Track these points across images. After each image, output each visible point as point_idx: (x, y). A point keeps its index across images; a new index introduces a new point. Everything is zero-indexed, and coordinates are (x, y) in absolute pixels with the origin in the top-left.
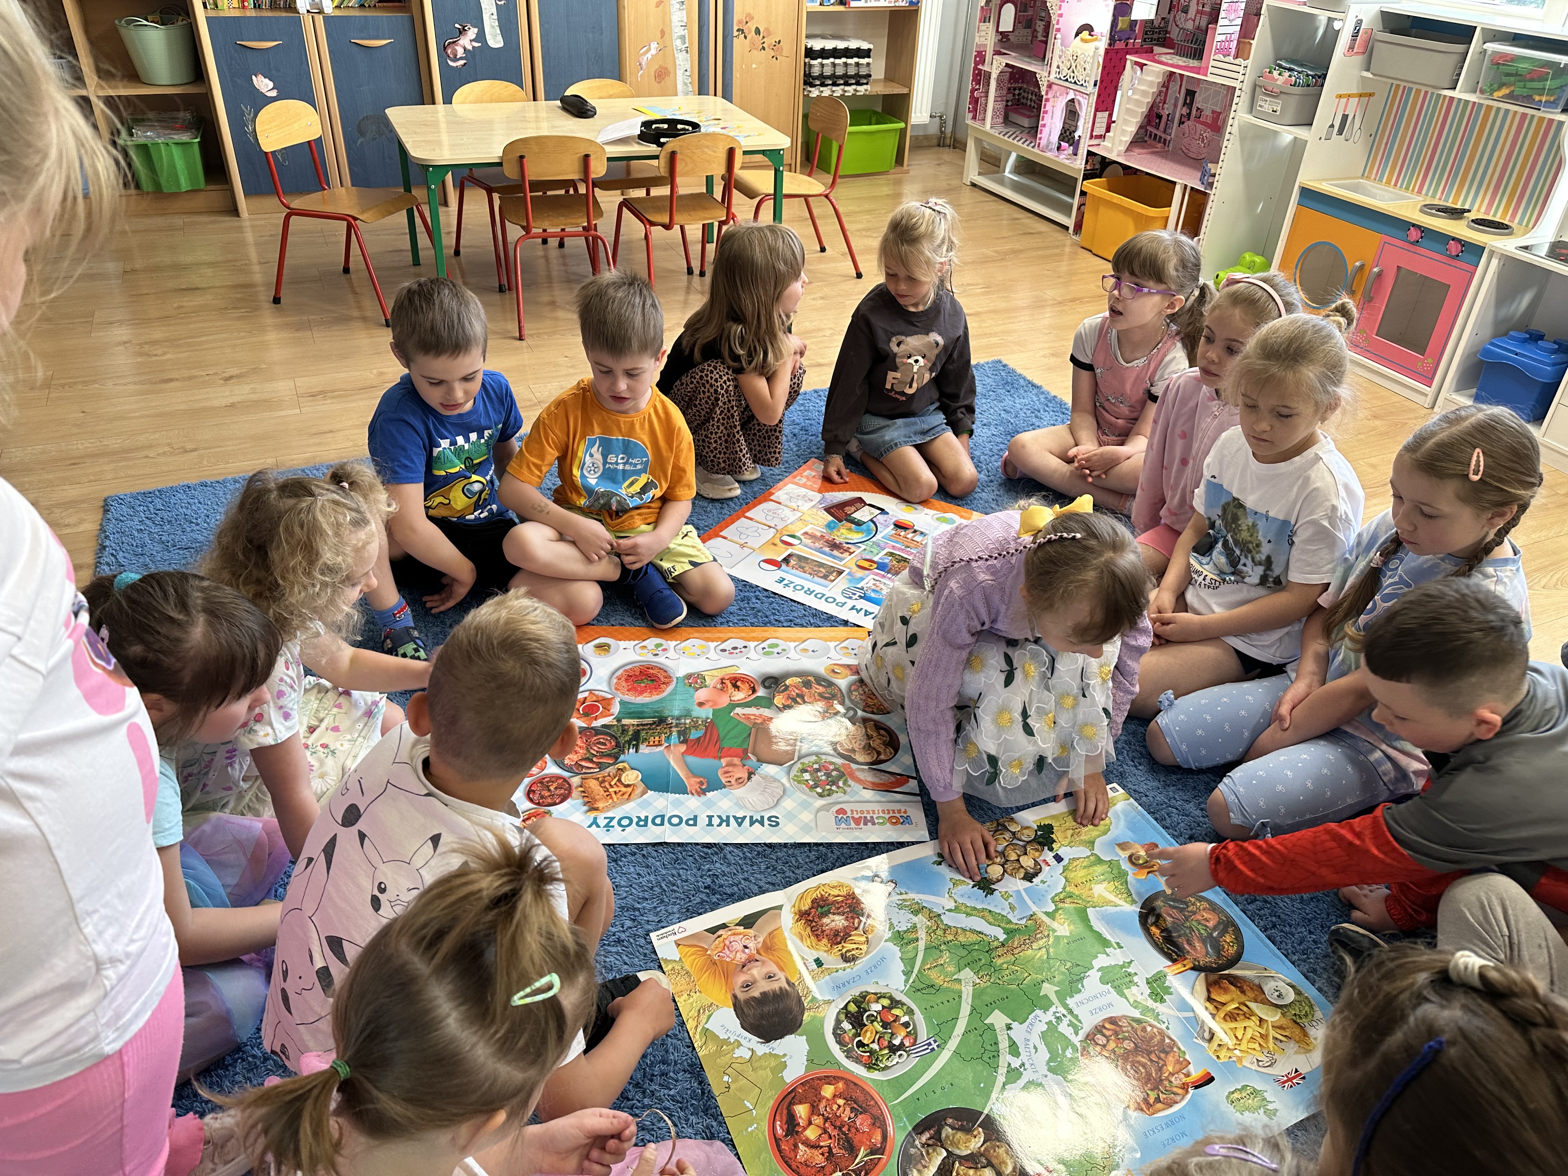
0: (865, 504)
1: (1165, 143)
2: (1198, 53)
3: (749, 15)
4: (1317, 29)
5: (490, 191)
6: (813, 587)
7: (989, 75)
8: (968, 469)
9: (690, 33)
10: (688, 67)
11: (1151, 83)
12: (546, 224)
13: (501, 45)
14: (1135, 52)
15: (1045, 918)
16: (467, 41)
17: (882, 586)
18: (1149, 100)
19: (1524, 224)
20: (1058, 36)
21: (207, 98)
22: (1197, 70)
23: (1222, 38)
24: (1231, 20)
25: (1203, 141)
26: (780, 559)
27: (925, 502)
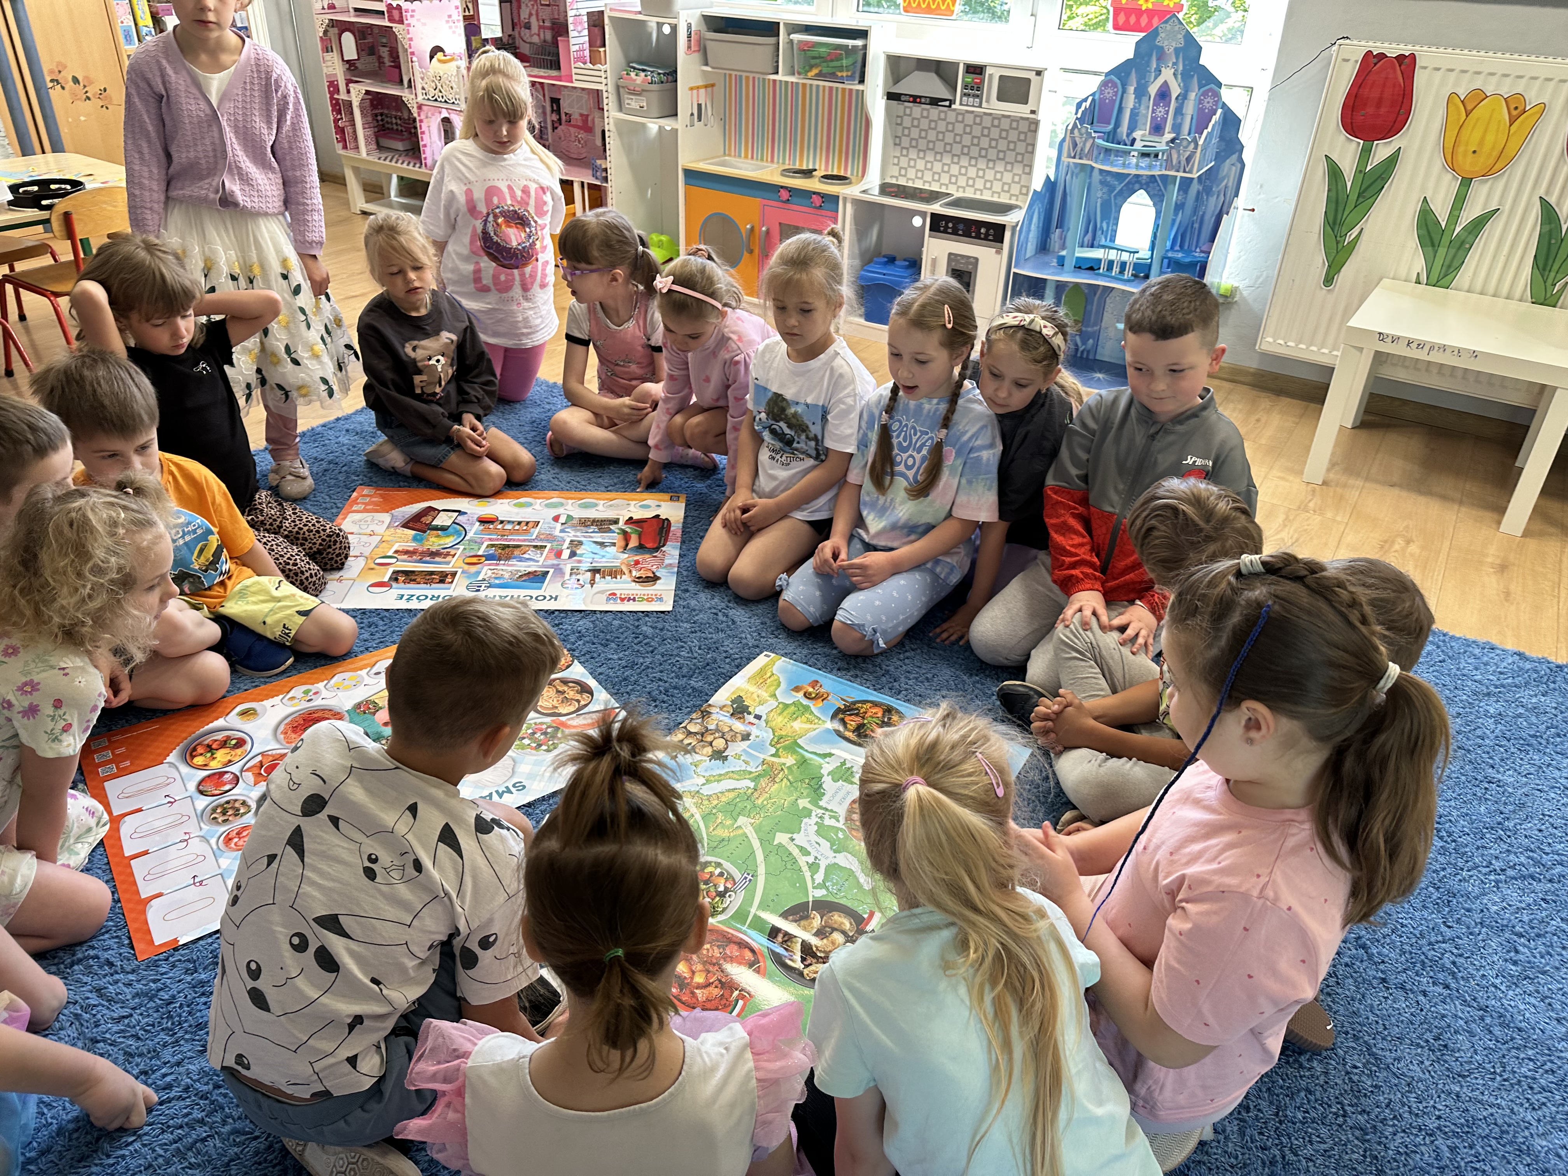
0: (439, 511)
2: (555, 64)
3: (59, 63)
4: (651, 34)
7: (350, 104)
15: (773, 759)
17: (501, 572)
19: (856, 175)
20: (414, 59)
22: (559, 78)
23: (576, 48)
24: (579, 32)
25: (579, 142)
26: (386, 579)
27: (496, 494)
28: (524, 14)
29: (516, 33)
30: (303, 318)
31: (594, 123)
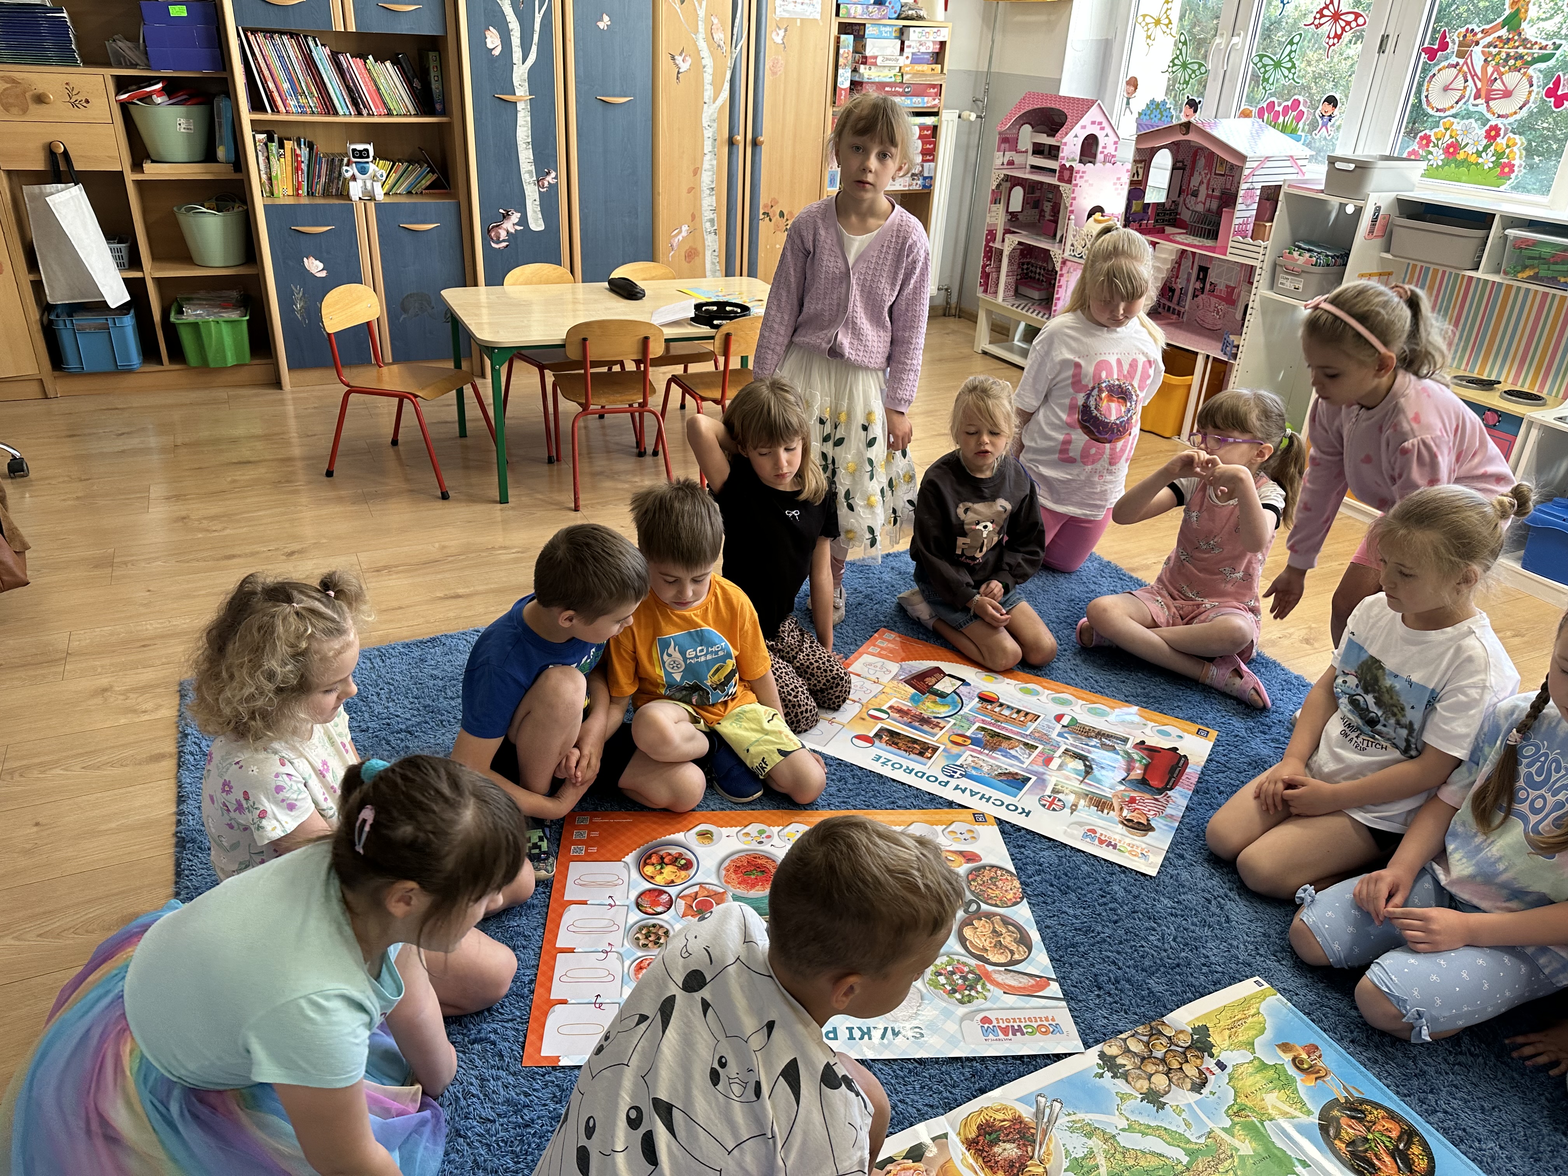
0: (945, 675)
1: (1179, 314)
2: (1213, 234)
3: (773, 199)
4: (1330, 213)
5: (542, 368)
6: (912, 765)
7: (1001, 252)
8: (1047, 639)
9: (719, 217)
10: (716, 247)
11: (1164, 261)
12: (603, 401)
13: (542, 228)
15: (1224, 1135)
16: (510, 225)
17: (981, 763)
18: (1164, 275)
19: (1554, 394)
20: (1072, 217)
21: (259, 279)
22: (1212, 249)
23: (1241, 221)
24: (1247, 206)
25: (1218, 313)
26: (871, 734)
27: (1006, 672)
28: (1195, 182)
29: (1182, 199)
31: (1239, 296)
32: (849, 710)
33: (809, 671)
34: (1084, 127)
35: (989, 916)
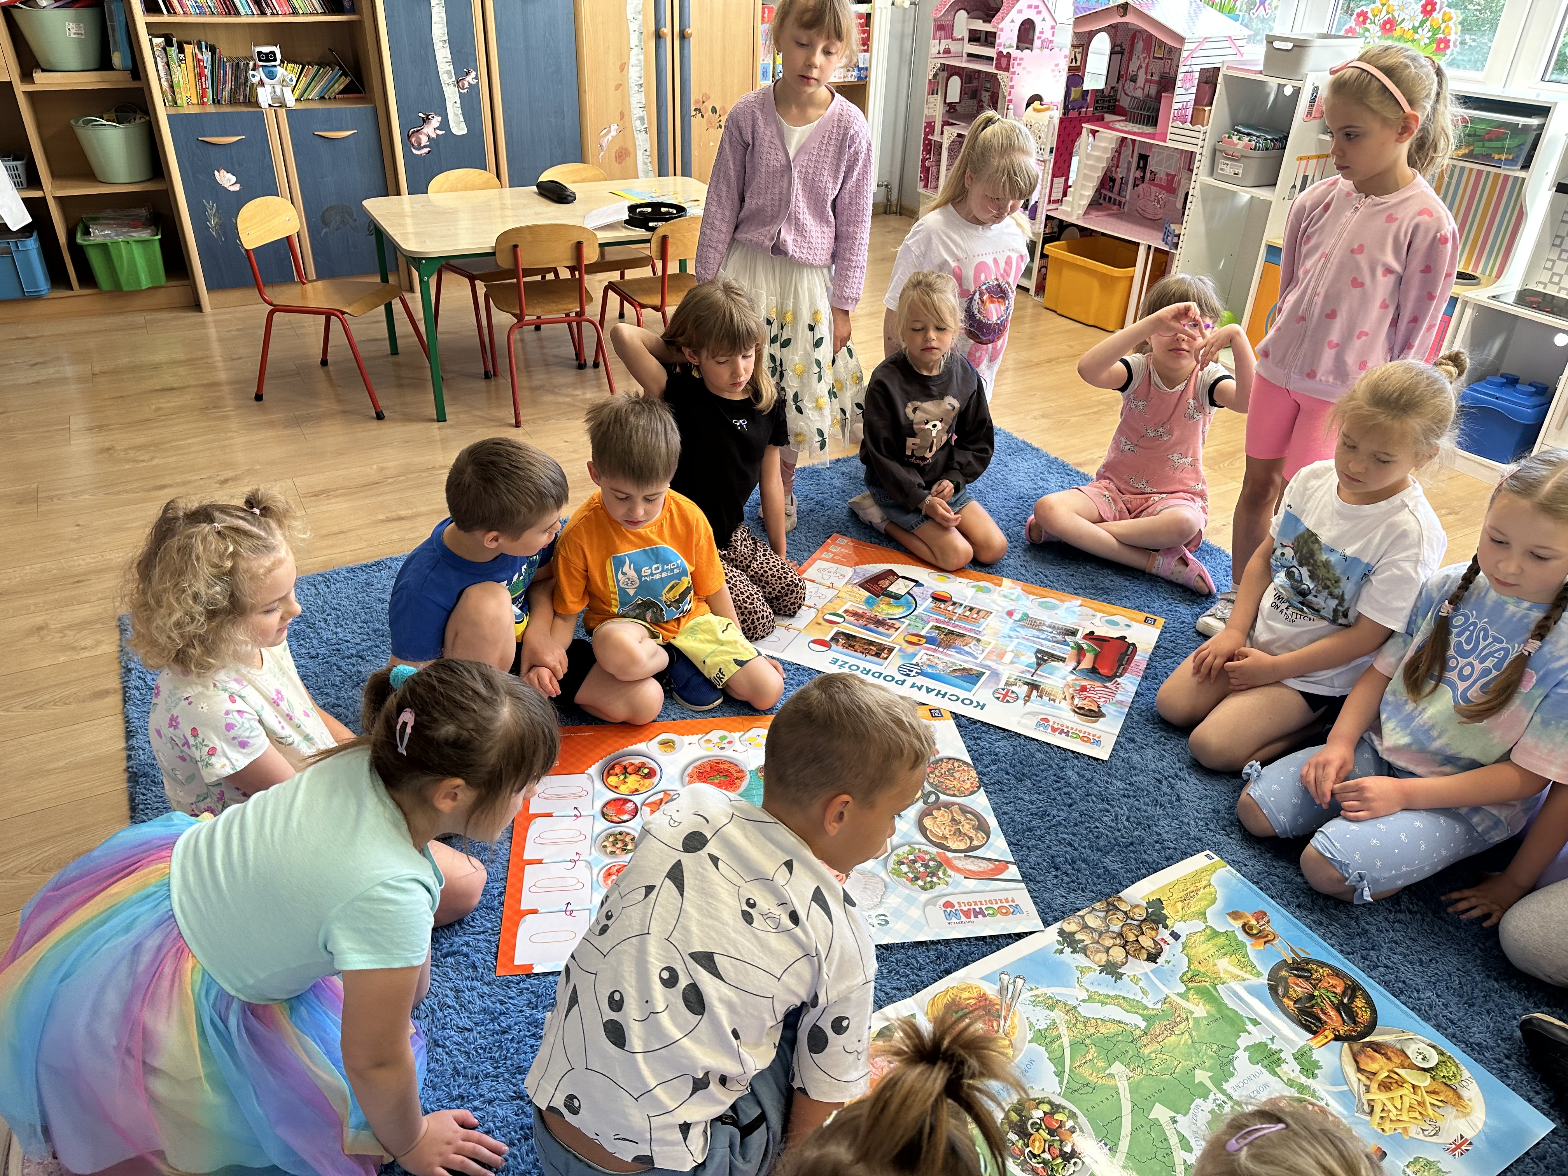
0: (898, 577)
1: (1120, 205)
2: (1152, 121)
3: (705, 95)
4: (1268, 95)
5: (472, 279)
6: (869, 666)
7: (940, 145)
8: (998, 537)
9: (649, 115)
10: (648, 147)
11: (1104, 149)
12: (538, 311)
13: (464, 132)
14: (1088, 121)
15: (1179, 1000)
16: (431, 129)
17: (936, 660)
18: (1103, 165)
19: (1487, 273)
20: (1011, 106)
21: (168, 195)
22: (1153, 136)
23: (1180, 106)
24: (1186, 90)
25: (1158, 202)
26: (828, 638)
27: (958, 571)
28: (1133, 67)
29: (1120, 84)
30: (817, 370)
31: (1179, 184)
32: (805, 616)
33: (764, 579)
34: (1020, 11)
35: (947, 806)
